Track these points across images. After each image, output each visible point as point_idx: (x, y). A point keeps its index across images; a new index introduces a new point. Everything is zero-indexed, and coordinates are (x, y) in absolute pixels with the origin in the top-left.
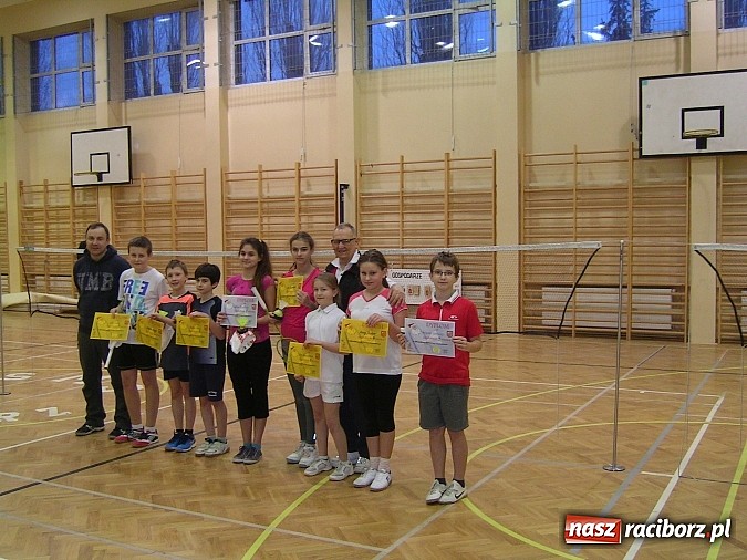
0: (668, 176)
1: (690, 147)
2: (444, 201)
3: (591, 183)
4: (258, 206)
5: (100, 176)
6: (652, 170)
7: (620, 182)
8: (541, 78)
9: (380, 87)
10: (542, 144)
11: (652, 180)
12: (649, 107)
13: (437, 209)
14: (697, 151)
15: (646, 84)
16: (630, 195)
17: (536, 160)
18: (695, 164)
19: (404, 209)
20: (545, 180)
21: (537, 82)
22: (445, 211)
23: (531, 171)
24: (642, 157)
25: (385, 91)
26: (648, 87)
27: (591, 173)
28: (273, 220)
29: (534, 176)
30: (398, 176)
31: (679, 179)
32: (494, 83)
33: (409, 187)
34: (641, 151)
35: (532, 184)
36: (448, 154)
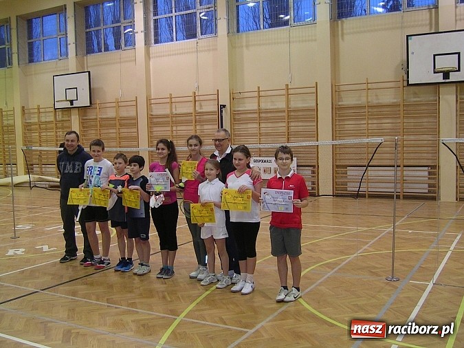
0: (425, 97)
1: (439, 78)
2: (285, 114)
3: (377, 101)
4: (169, 119)
5: (72, 102)
6: (415, 93)
7: (395, 100)
8: (345, 36)
9: (244, 44)
10: (346, 78)
11: (415, 99)
12: (413, 53)
13: (281, 119)
14: (443, 81)
15: (411, 39)
16: (401, 108)
17: (342, 88)
18: (442, 89)
19: (260, 120)
20: (348, 100)
21: (343, 39)
22: (286, 120)
23: (339, 95)
24: (409, 85)
25: (247, 46)
26: (412, 41)
27: (376, 96)
28: (179, 128)
29: (342, 98)
30: (256, 100)
31: (432, 98)
32: (315, 40)
33: (263, 106)
34: (408, 81)
35: (340, 103)
36: (287, 85)
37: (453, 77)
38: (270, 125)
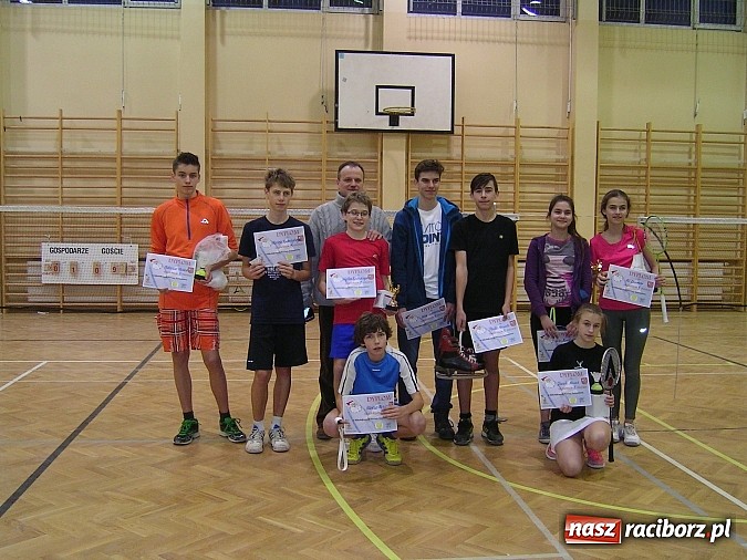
0: (357, 150)
1: (384, 123)
2: (116, 165)
3: (282, 153)
6: (341, 144)
7: (312, 153)
8: (227, 38)
10: (225, 110)
11: (340, 154)
12: (345, 80)
13: (109, 174)
14: (390, 128)
15: (342, 57)
16: (324, 167)
17: (220, 125)
18: (387, 141)
20: (231, 147)
21: (223, 43)
22: (118, 176)
23: (214, 137)
24: (338, 130)
26: (344, 59)
27: (279, 143)
29: (219, 142)
30: (57, 132)
31: (368, 154)
32: (178, 38)
34: (336, 124)
35: (218, 152)
36: (120, 111)
37: (404, 124)
38: (79, 183)
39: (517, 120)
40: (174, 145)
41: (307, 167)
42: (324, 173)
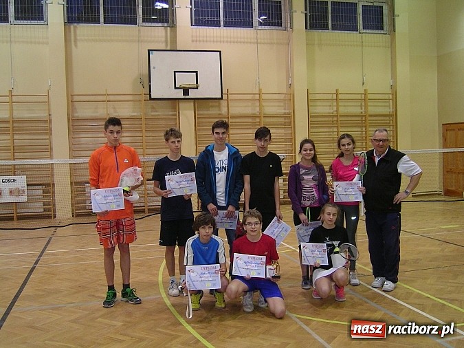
0: (163, 111)
1: (180, 94)
2: (10, 125)
3: (117, 114)
6: (153, 108)
7: (135, 114)
8: (78, 43)
10: (80, 87)
11: (153, 114)
12: (154, 68)
14: (184, 97)
15: (152, 54)
16: (144, 122)
17: (76, 98)
18: (182, 105)
20: (84, 111)
21: (76, 46)
22: (11, 132)
23: (73, 106)
24: (151, 99)
26: (153, 55)
27: (114, 108)
29: (76, 108)
31: (171, 113)
32: (47, 43)
34: (150, 95)
35: (76, 115)
36: (11, 91)
37: (193, 94)
39: (260, 90)
40: (47, 112)
41: (133, 123)
42: (144, 126)
